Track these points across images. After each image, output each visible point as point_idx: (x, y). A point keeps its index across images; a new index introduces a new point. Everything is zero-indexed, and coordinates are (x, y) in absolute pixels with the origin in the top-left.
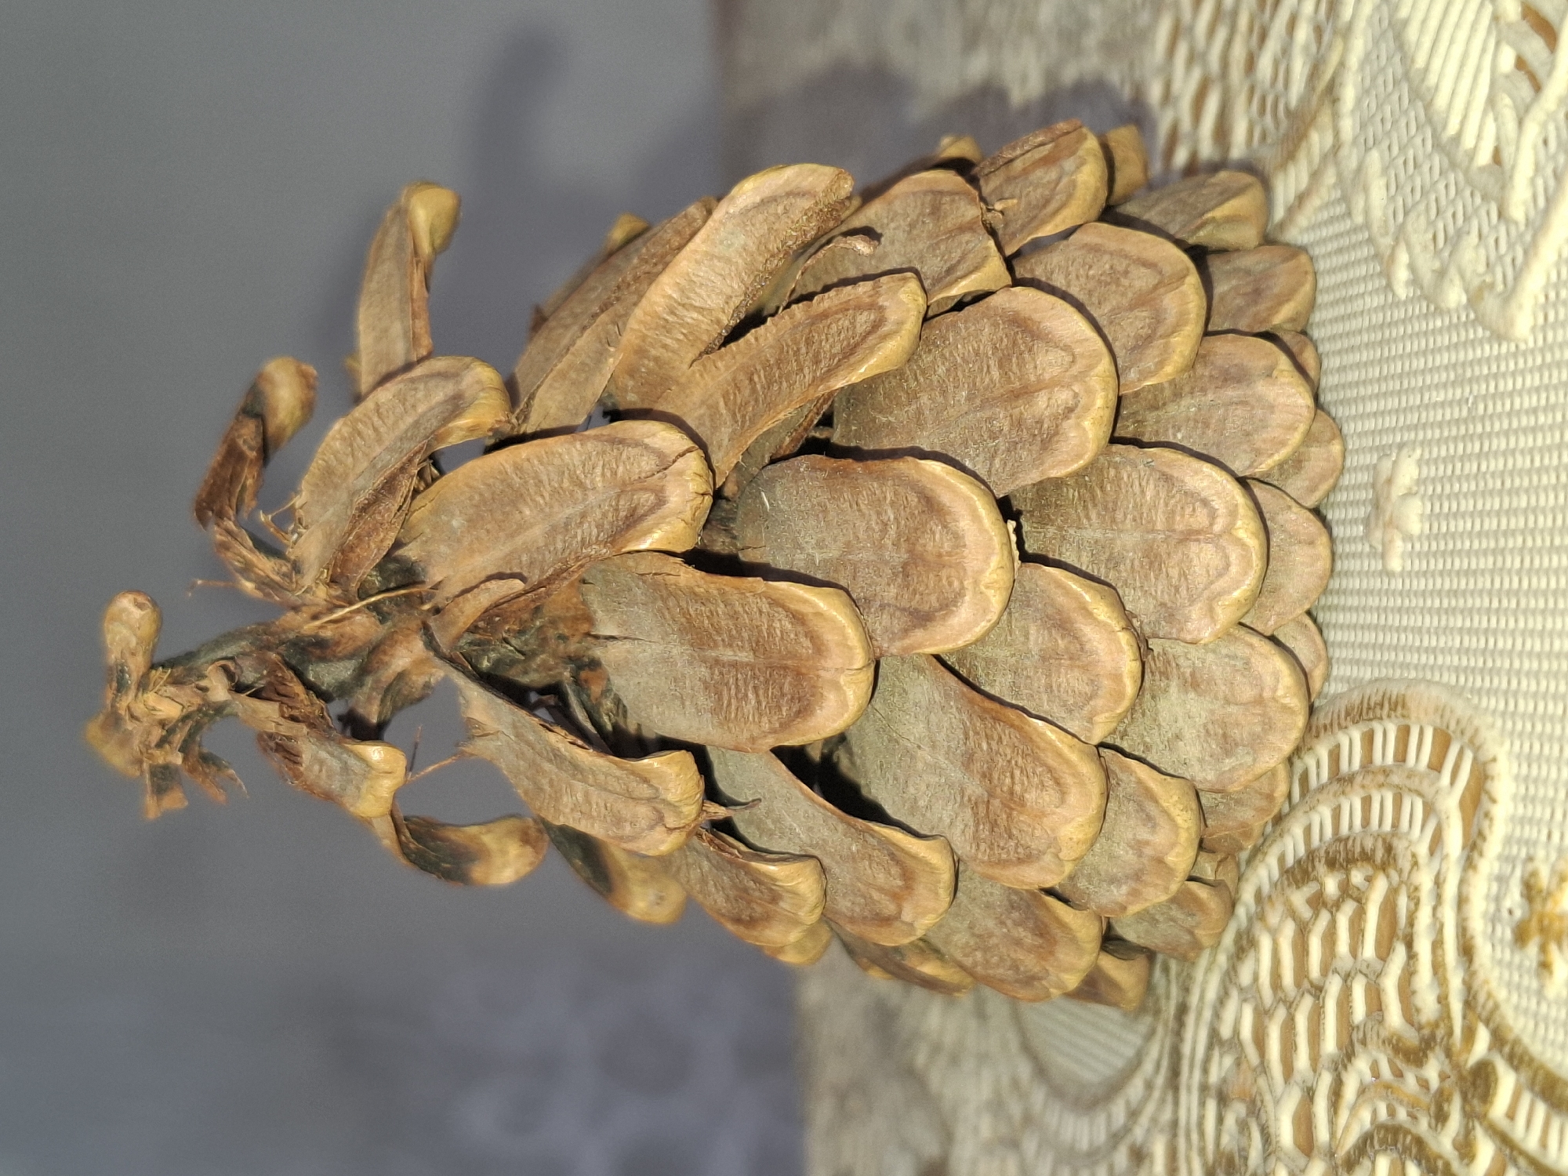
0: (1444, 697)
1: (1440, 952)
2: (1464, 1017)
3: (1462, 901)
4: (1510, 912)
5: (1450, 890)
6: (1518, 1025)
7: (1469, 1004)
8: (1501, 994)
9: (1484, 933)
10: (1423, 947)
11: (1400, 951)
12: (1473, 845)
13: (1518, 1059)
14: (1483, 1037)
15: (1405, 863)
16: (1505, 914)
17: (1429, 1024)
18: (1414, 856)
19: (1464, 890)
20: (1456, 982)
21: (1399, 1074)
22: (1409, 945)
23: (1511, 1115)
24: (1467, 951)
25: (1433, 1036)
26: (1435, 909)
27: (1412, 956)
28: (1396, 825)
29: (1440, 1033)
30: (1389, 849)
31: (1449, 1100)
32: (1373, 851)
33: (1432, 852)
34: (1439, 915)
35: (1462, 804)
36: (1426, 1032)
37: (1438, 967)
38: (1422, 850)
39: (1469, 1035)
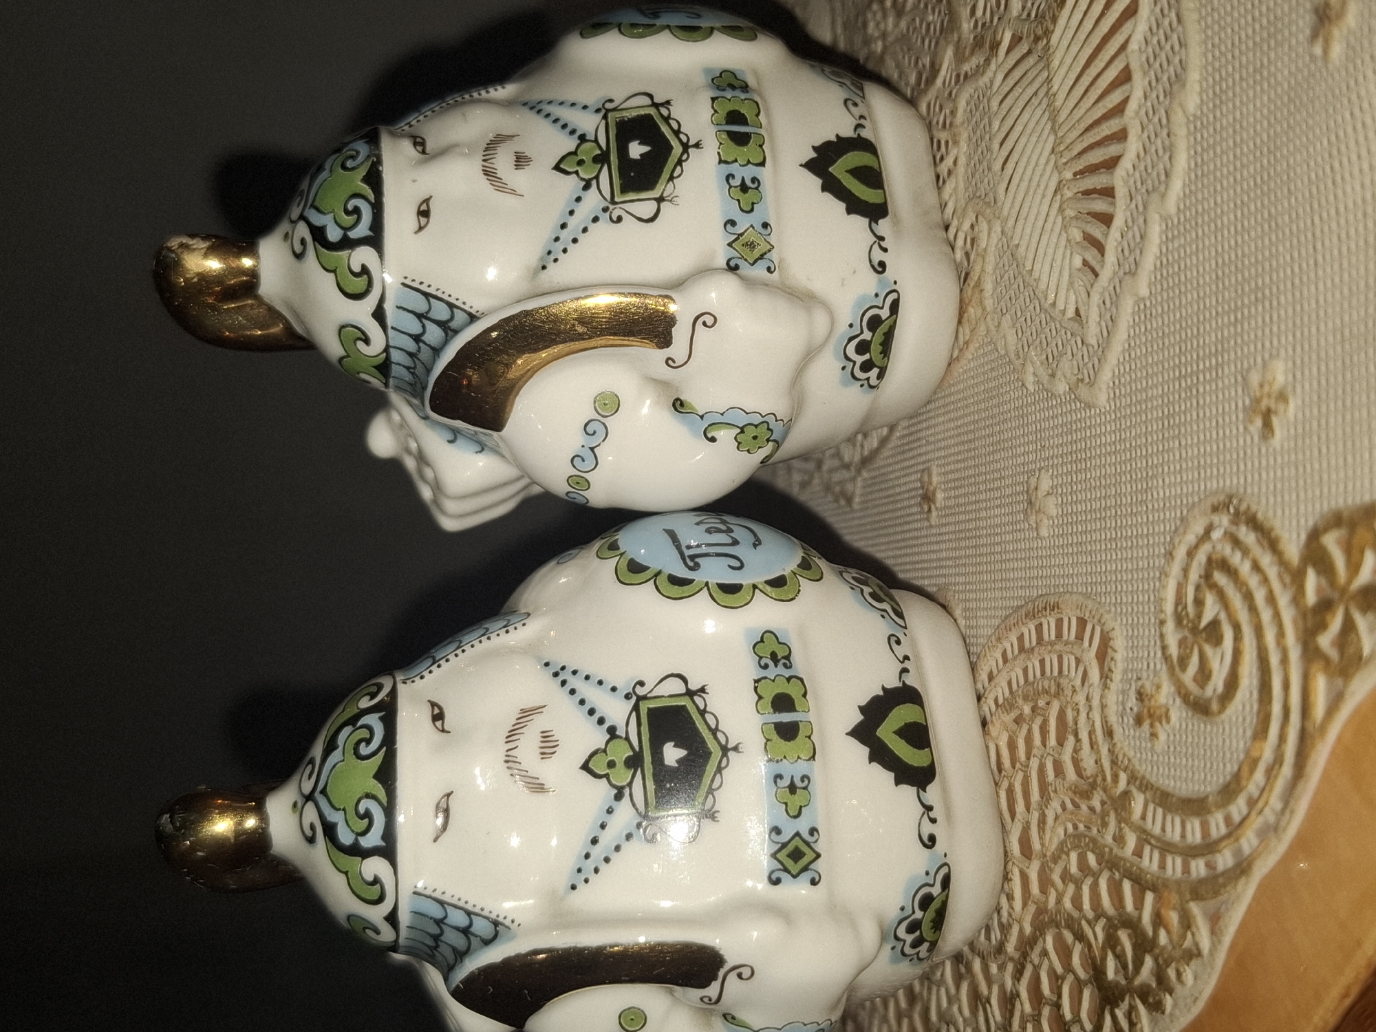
0: (1081, 599)
1: (1093, 737)
2: (1112, 769)
3: (1103, 707)
4: (1131, 709)
5: (1096, 703)
6: (1142, 769)
7: (1114, 763)
8: (1131, 754)
9: (1118, 722)
10: (1084, 736)
11: (1071, 740)
12: (1106, 676)
13: (1145, 786)
14: (1123, 777)
15: (1068, 692)
16: (1128, 711)
17: (1092, 776)
18: (1073, 687)
19: (1104, 701)
20: (1104, 751)
21: (1077, 806)
22: (1076, 735)
23: (1143, 817)
24: (1109, 733)
25: (1095, 781)
26: (1088, 714)
27: (1078, 740)
28: (1060, 672)
29: (1099, 780)
30: (1058, 685)
31: (1108, 815)
32: (1049, 687)
33: (1083, 683)
34: (1091, 716)
35: (1097, 657)
36: (1091, 780)
37: (1093, 744)
38: (1078, 682)
39: (1116, 778)
